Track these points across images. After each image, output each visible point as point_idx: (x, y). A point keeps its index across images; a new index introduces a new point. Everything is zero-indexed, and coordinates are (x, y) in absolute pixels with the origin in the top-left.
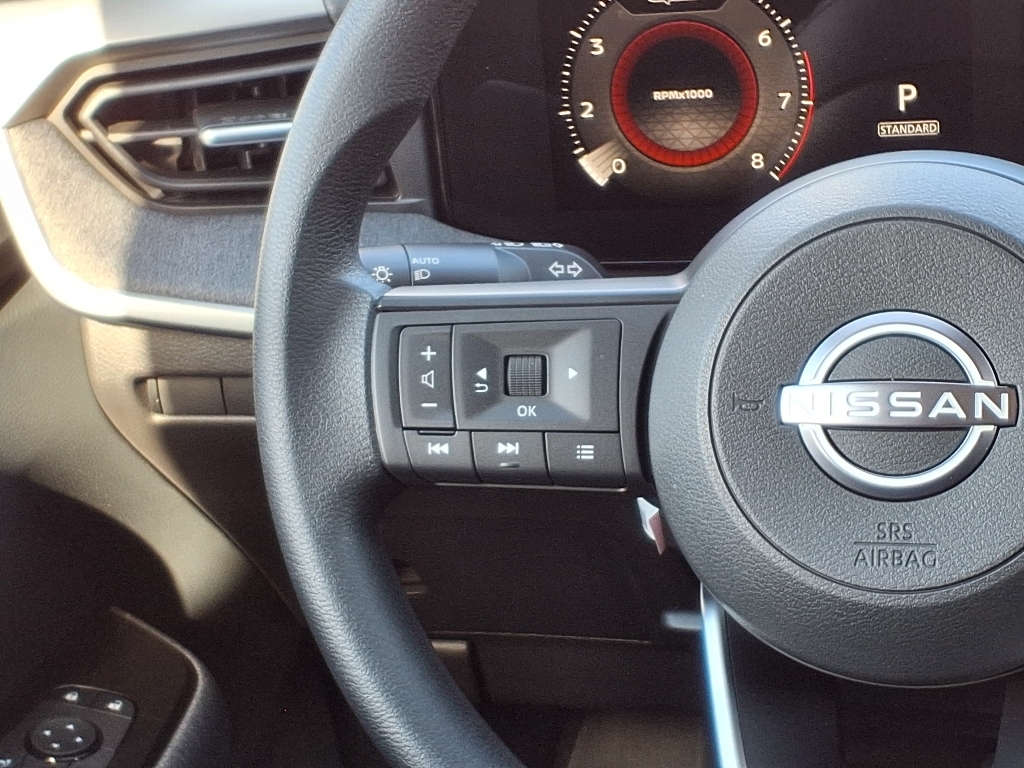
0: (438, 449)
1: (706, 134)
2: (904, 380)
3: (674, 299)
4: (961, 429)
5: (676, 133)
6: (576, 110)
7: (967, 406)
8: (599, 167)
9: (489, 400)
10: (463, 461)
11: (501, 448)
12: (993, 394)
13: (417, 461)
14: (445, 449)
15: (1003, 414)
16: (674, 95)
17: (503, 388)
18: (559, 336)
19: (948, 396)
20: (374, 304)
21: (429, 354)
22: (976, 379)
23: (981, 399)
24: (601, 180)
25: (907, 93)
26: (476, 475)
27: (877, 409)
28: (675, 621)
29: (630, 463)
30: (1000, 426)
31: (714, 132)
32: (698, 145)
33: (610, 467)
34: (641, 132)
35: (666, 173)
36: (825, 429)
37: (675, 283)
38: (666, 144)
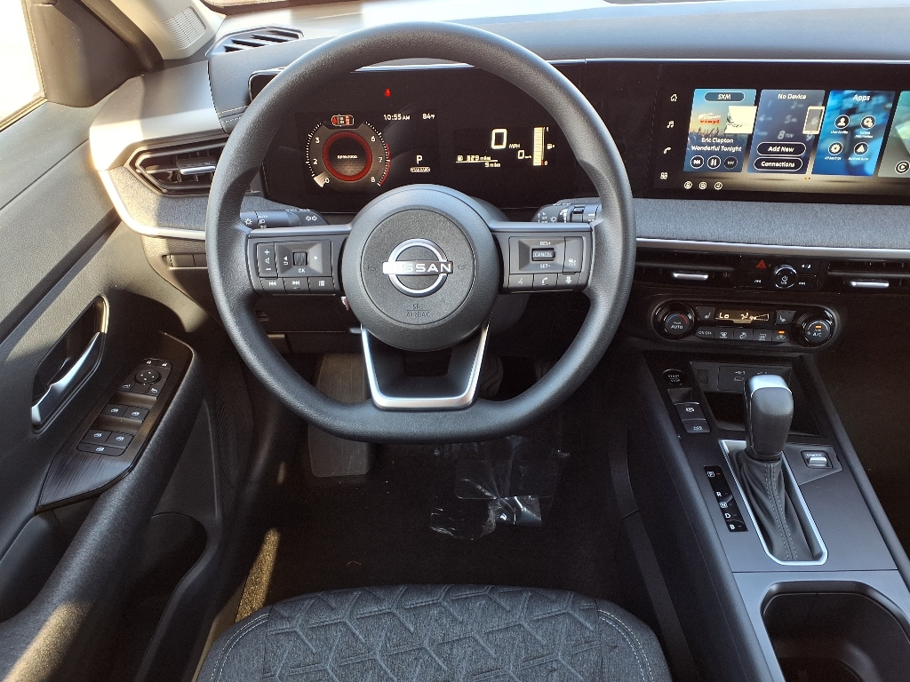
0: (273, 284)
1: (355, 170)
2: (420, 260)
3: (348, 233)
4: (438, 275)
5: (346, 170)
6: (311, 162)
7: (439, 268)
8: (320, 181)
9: (289, 267)
10: (281, 287)
11: (294, 283)
12: (446, 264)
13: (265, 287)
14: (275, 284)
15: (449, 270)
16: (345, 157)
17: (293, 263)
18: (311, 245)
19: (433, 265)
20: (247, 236)
21: (267, 252)
22: (441, 260)
23: (442, 265)
24: (322, 186)
25: (419, 158)
26: (286, 292)
27: (412, 269)
28: (353, 331)
29: (336, 286)
30: (448, 273)
31: (359, 170)
32: (353, 174)
33: (331, 288)
34: (334, 169)
35: (343, 183)
36: (397, 275)
37: (347, 227)
38: (342, 173)
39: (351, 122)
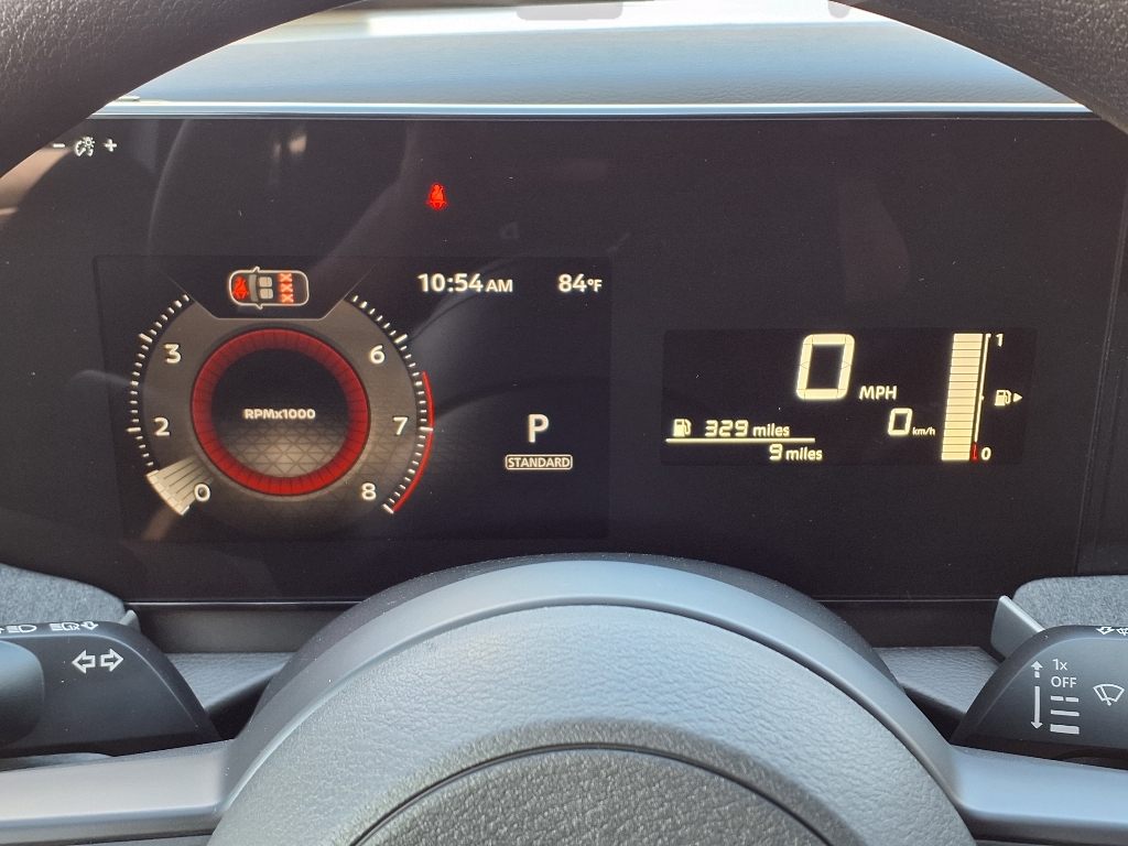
1: (306, 459)
5: (273, 458)
6: (148, 428)
8: (178, 493)
16: (269, 414)
24: (180, 508)
25: (537, 424)
31: (318, 457)
32: (296, 472)
34: (229, 454)
35: (260, 502)
38: (261, 469)
39: (298, 296)
